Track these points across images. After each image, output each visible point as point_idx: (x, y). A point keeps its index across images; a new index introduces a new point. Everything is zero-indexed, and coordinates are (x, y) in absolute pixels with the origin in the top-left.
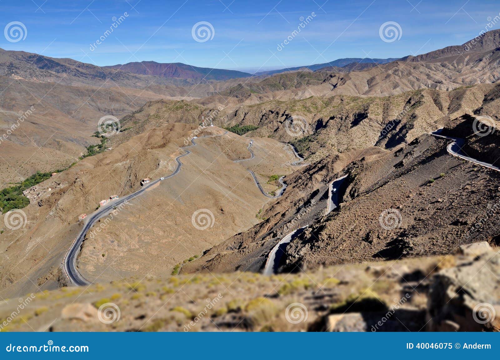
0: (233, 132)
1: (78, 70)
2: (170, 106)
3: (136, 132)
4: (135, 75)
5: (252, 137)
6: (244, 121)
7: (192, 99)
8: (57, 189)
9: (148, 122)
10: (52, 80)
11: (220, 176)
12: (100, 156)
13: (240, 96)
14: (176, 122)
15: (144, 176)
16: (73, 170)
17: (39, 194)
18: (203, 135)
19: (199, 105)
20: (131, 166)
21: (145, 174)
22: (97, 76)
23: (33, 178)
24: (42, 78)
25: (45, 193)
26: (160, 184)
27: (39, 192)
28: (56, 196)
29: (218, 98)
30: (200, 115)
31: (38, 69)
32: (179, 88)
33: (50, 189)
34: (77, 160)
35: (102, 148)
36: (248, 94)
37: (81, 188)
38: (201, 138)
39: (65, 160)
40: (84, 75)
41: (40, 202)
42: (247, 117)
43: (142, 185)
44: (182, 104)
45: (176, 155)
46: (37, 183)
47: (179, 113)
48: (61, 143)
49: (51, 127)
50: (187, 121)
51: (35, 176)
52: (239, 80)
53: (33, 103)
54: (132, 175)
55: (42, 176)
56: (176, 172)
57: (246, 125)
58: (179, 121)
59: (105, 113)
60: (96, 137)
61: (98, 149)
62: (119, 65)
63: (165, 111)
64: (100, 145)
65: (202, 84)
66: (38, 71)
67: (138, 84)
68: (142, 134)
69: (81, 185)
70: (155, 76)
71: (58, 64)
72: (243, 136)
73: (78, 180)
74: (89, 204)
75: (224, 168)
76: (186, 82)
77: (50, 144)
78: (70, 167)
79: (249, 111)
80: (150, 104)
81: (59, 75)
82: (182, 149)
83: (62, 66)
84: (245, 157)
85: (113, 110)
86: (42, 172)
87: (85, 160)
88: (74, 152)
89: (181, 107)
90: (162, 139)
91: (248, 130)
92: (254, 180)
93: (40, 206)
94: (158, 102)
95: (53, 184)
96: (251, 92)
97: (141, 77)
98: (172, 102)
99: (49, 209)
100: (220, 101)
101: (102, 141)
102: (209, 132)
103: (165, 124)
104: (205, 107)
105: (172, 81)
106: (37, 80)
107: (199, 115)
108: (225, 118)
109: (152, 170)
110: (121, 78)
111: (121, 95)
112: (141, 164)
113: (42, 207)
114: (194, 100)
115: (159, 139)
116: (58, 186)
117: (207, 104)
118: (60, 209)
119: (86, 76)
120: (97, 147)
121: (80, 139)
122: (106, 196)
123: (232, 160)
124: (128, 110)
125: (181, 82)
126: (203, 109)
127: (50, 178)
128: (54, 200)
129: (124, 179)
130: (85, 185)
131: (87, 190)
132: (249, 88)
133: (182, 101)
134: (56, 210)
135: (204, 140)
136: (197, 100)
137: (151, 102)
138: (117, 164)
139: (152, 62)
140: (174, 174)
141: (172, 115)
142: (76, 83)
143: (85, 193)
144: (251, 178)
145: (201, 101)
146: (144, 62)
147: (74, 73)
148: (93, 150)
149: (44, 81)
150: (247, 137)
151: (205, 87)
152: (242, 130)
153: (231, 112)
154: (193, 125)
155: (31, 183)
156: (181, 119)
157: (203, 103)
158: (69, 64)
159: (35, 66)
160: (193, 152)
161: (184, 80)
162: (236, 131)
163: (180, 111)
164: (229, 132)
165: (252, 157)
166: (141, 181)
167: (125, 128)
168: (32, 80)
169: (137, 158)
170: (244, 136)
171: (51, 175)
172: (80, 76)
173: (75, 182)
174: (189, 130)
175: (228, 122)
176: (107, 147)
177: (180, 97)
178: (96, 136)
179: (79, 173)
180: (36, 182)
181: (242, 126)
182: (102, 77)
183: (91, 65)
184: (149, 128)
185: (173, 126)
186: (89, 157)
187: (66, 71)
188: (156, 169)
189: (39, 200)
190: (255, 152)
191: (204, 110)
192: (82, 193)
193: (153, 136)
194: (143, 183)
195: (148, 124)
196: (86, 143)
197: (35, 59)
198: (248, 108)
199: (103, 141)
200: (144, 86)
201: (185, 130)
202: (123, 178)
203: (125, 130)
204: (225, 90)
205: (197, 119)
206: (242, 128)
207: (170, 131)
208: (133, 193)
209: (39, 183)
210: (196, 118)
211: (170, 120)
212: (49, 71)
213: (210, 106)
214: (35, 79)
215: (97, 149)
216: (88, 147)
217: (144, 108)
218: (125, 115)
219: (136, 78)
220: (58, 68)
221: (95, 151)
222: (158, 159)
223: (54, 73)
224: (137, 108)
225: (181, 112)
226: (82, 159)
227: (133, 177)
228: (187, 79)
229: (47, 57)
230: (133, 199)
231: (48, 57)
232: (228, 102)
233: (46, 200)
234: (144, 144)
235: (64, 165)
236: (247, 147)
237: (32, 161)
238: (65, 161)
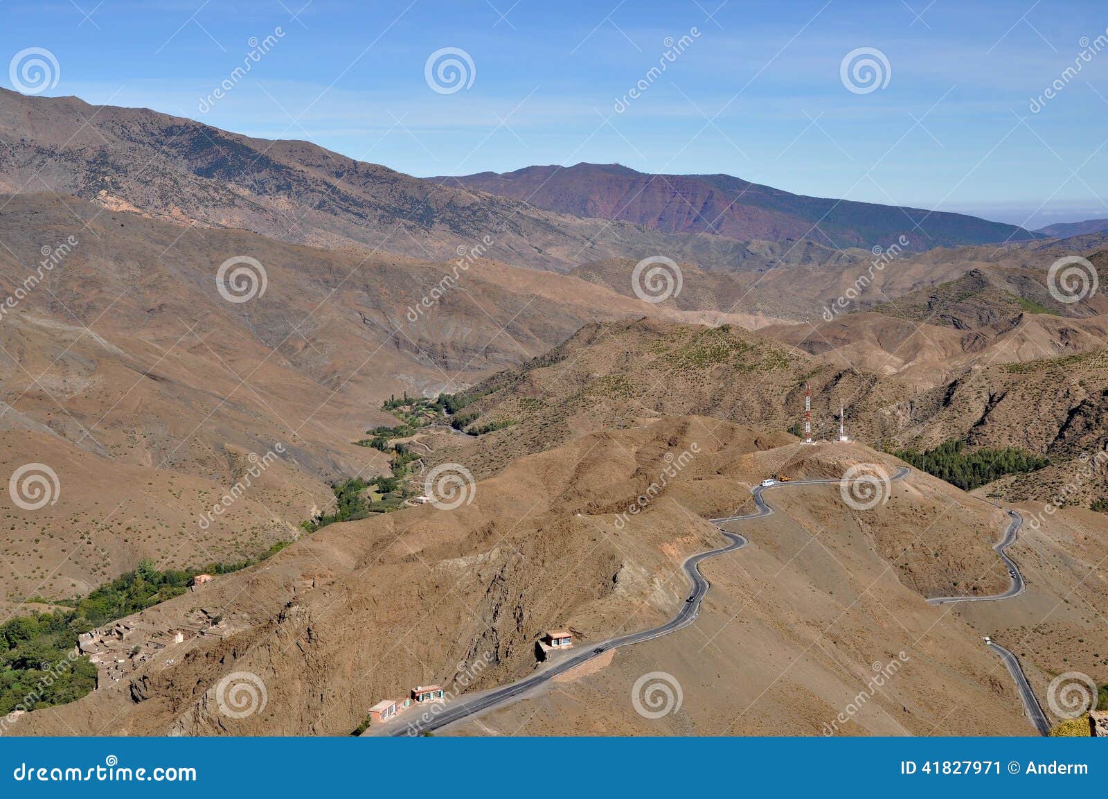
0: (932, 473)
1: (334, 190)
2: (674, 347)
3: (533, 440)
4: (544, 215)
5: (1019, 503)
6: (986, 429)
7: (765, 322)
8: (206, 637)
9: (582, 403)
10: (237, 219)
11: (866, 657)
12: (385, 523)
13: (973, 324)
14: (693, 411)
15: (553, 620)
16: (274, 569)
17: (135, 652)
18: (801, 473)
19: (793, 351)
20: (506, 575)
21: (556, 614)
22: (401, 211)
23: (123, 588)
24: (201, 208)
25: (161, 650)
26: (615, 660)
27: (138, 644)
28: (200, 667)
29: (874, 330)
30: (792, 393)
31: (191, 176)
32: (715, 276)
33: (180, 638)
34: (295, 532)
35: (395, 493)
36: (1010, 317)
37: (303, 643)
38: (792, 486)
39: (248, 527)
40: (352, 208)
41: (140, 684)
42: (998, 412)
43: (540, 655)
44: (722, 342)
45: (687, 548)
46: (134, 607)
47: (710, 379)
48: (241, 459)
49: (215, 396)
50: (738, 413)
51: (129, 579)
52: (969, 255)
53: (159, 302)
54: (503, 611)
55: (156, 580)
56: (681, 618)
57: (990, 448)
58: (707, 411)
59: (417, 358)
60: (375, 450)
61: (377, 498)
62: (489, 176)
63: (652, 366)
64: (386, 482)
65: (810, 266)
66: (190, 185)
67: (554, 252)
68: (554, 451)
69: (304, 633)
70: (622, 225)
71: (264, 162)
72: (974, 492)
73: (294, 609)
74: (324, 711)
75: (885, 625)
76: (743, 253)
77: (202, 462)
78: (264, 557)
79: (1011, 387)
80: (593, 333)
81: (264, 200)
82: (712, 528)
83: (278, 168)
84: (982, 584)
85: (449, 349)
86: (160, 568)
87: (323, 533)
88: (285, 501)
89: (719, 356)
90: (633, 476)
91: (999, 471)
92: (1020, 692)
93: (136, 700)
94: (624, 327)
95: (192, 619)
96: (1025, 308)
97: (566, 226)
98: (682, 330)
99: (168, 716)
100: (884, 339)
101: (395, 466)
102: (828, 466)
103: (650, 420)
104: (816, 360)
105: (688, 249)
106: (183, 217)
107: (788, 391)
108: (899, 413)
109: (585, 597)
110: (490, 226)
111: (484, 291)
112: (542, 571)
113: (142, 704)
114: (774, 328)
115: (621, 476)
116: (212, 628)
117: (824, 346)
118: (210, 721)
119: (361, 211)
120: (376, 487)
121: (312, 451)
122: (392, 686)
123: (921, 591)
124: (506, 351)
125: (725, 253)
126: (808, 368)
127: (184, 592)
128: (194, 680)
129: (472, 625)
130: (319, 633)
131: (322, 653)
132: (1012, 289)
133: (725, 329)
134: (196, 721)
135: (803, 496)
136: (784, 327)
137: (599, 327)
138: (451, 562)
139: (617, 167)
140: (675, 623)
141: (680, 384)
142: (320, 235)
143: (312, 664)
144: (1005, 683)
145: (804, 335)
146: (583, 168)
147: (317, 199)
148: (356, 499)
149: (206, 221)
150: (991, 500)
151: (824, 276)
152: (974, 466)
153: (926, 385)
154: (761, 430)
155: (114, 605)
156: (716, 402)
157: (811, 343)
158: (302, 162)
159: (182, 166)
160: (755, 541)
161: (737, 247)
162: (946, 471)
163: (712, 369)
164: (914, 474)
165: (1011, 589)
166: (537, 639)
167: (487, 424)
168: (165, 217)
169: (529, 546)
170: (979, 492)
171: (191, 583)
172: (338, 210)
173: (281, 617)
174: (746, 450)
175: (909, 427)
176: (411, 490)
177: (714, 312)
178: (373, 446)
179: (298, 584)
180: (133, 602)
181: (975, 449)
182: (421, 220)
183: (384, 169)
184: (580, 426)
185: (683, 430)
186: (341, 525)
187: (289, 187)
188: (602, 595)
189: (134, 677)
190: (1028, 568)
191: (814, 373)
192: (304, 664)
193: (595, 462)
194: (545, 647)
195: (580, 411)
196: (336, 467)
197: (185, 139)
198: (1005, 377)
199: (398, 466)
200: (576, 260)
201: (729, 449)
202: (467, 620)
203: (486, 430)
204: (907, 293)
205: (780, 407)
206: (974, 460)
207: (666, 446)
208: (501, 684)
209: (141, 608)
210: (778, 402)
211: (668, 405)
212: (230, 186)
213: (840, 357)
214: (176, 212)
215: (372, 494)
216: (341, 485)
217: (569, 345)
218: (492, 370)
219: (548, 227)
220: (264, 175)
221: (364, 500)
222: (612, 558)
223: (245, 192)
224: (545, 348)
225: (718, 374)
226: (314, 529)
227: (504, 622)
228: (748, 243)
229: (228, 133)
230: (499, 711)
231: (231, 134)
232: (917, 348)
233: (163, 677)
234: (558, 493)
235: (242, 547)
236: (995, 540)
237: (130, 522)
238: (249, 531)
